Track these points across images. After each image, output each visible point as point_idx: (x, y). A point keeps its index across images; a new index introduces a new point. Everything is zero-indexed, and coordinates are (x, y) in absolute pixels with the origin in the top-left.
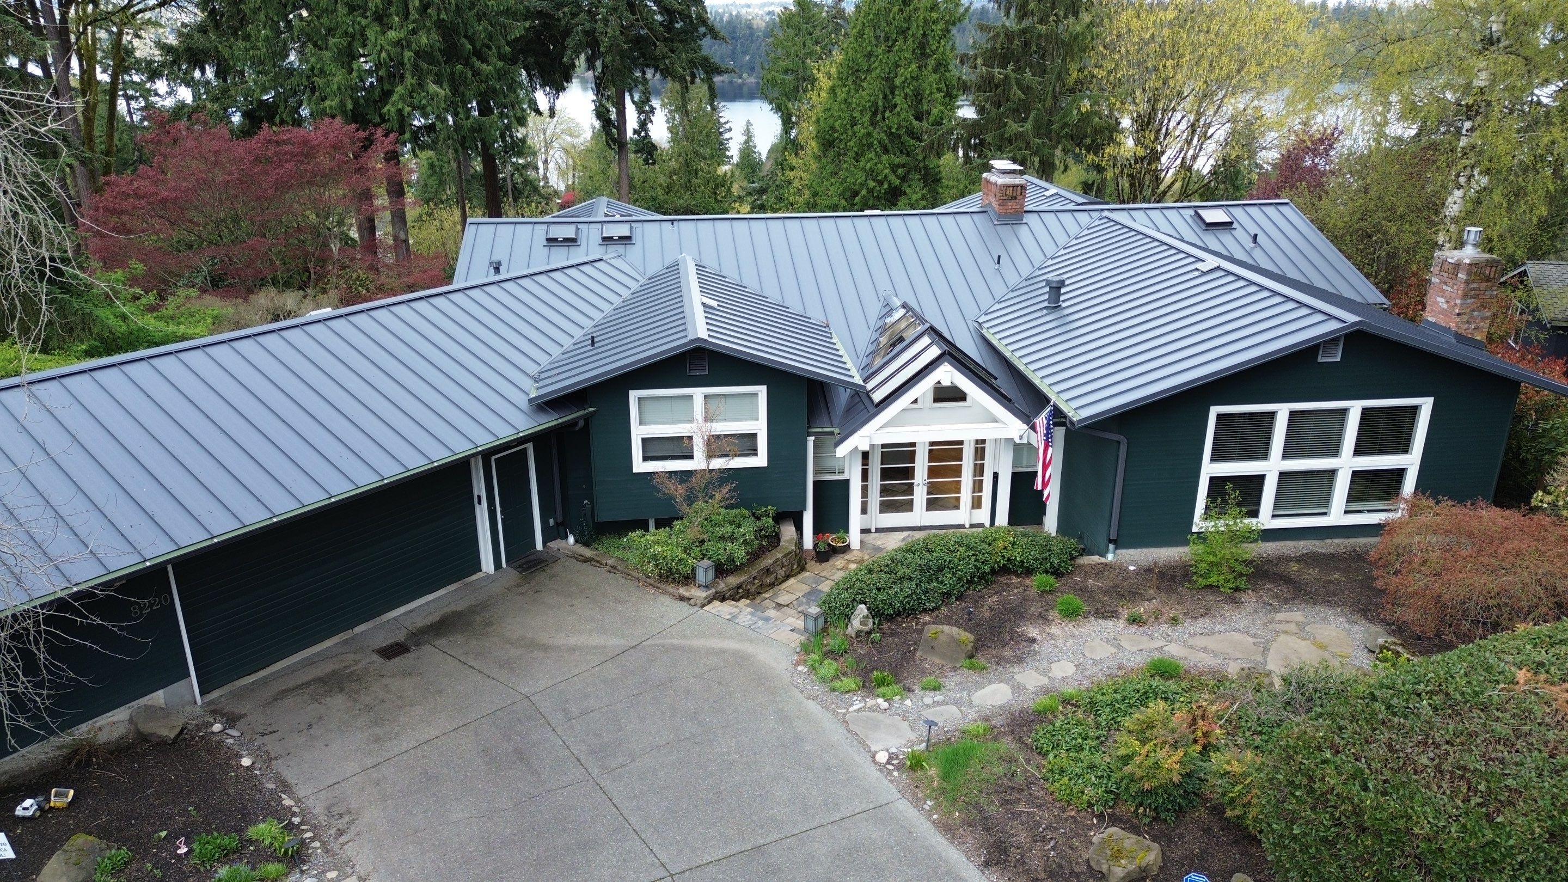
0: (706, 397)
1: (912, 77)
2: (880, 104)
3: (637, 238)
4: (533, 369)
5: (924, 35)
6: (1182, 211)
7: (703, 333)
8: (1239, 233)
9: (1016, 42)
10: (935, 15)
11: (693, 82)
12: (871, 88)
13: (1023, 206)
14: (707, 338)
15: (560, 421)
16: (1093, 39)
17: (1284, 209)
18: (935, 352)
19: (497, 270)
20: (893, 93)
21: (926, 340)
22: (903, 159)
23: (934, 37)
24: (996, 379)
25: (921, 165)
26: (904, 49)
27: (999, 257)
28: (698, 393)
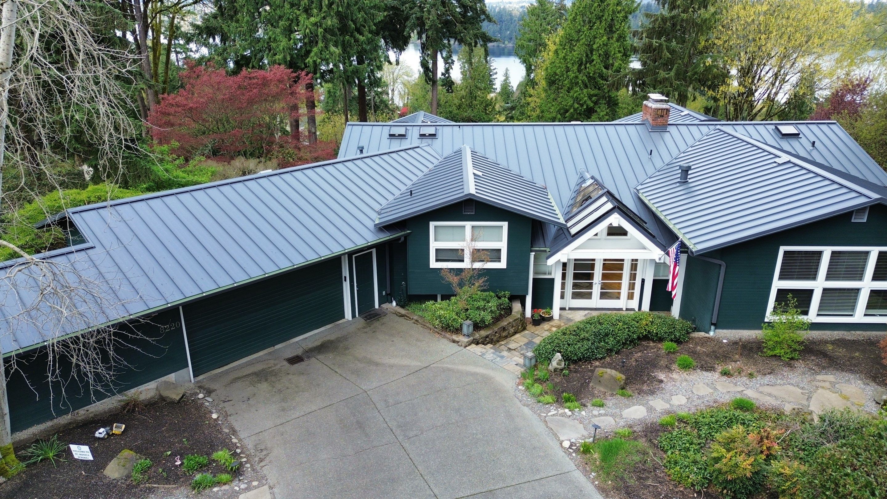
0: (473, 227)
1: (603, 44)
2: (584, 59)
3: (439, 135)
4: (377, 207)
5: (612, 20)
7: (473, 191)
8: (803, 140)
9: (668, 24)
10: (619, 8)
11: (475, 46)
12: (579, 50)
13: (667, 122)
14: (475, 193)
15: (391, 237)
16: (715, 22)
17: (832, 126)
18: (609, 206)
19: (361, 151)
20: (592, 53)
21: (604, 199)
22: (596, 92)
23: (618, 21)
24: (646, 223)
25: (607, 95)
26: (600, 28)
27: (651, 151)
28: (468, 225)
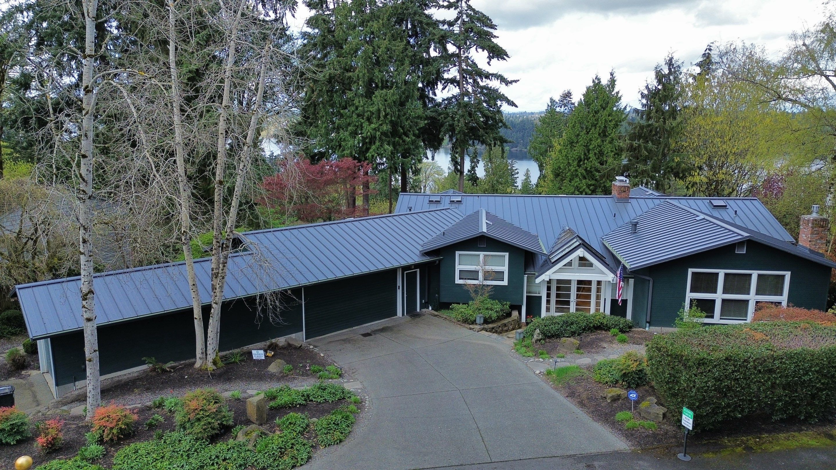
0: (485, 256)
1: (598, 145)
2: (582, 157)
5: (605, 127)
6: (703, 201)
8: (729, 210)
9: (645, 130)
10: (610, 118)
11: (494, 146)
12: (579, 150)
14: (486, 232)
15: (430, 260)
16: (682, 129)
17: (754, 201)
20: (588, 152)
21: (575, 240)
22: (593, 182)
23: (610, 128)
25: (602, 185)
26: (595, 133)
28: (482, 254)
